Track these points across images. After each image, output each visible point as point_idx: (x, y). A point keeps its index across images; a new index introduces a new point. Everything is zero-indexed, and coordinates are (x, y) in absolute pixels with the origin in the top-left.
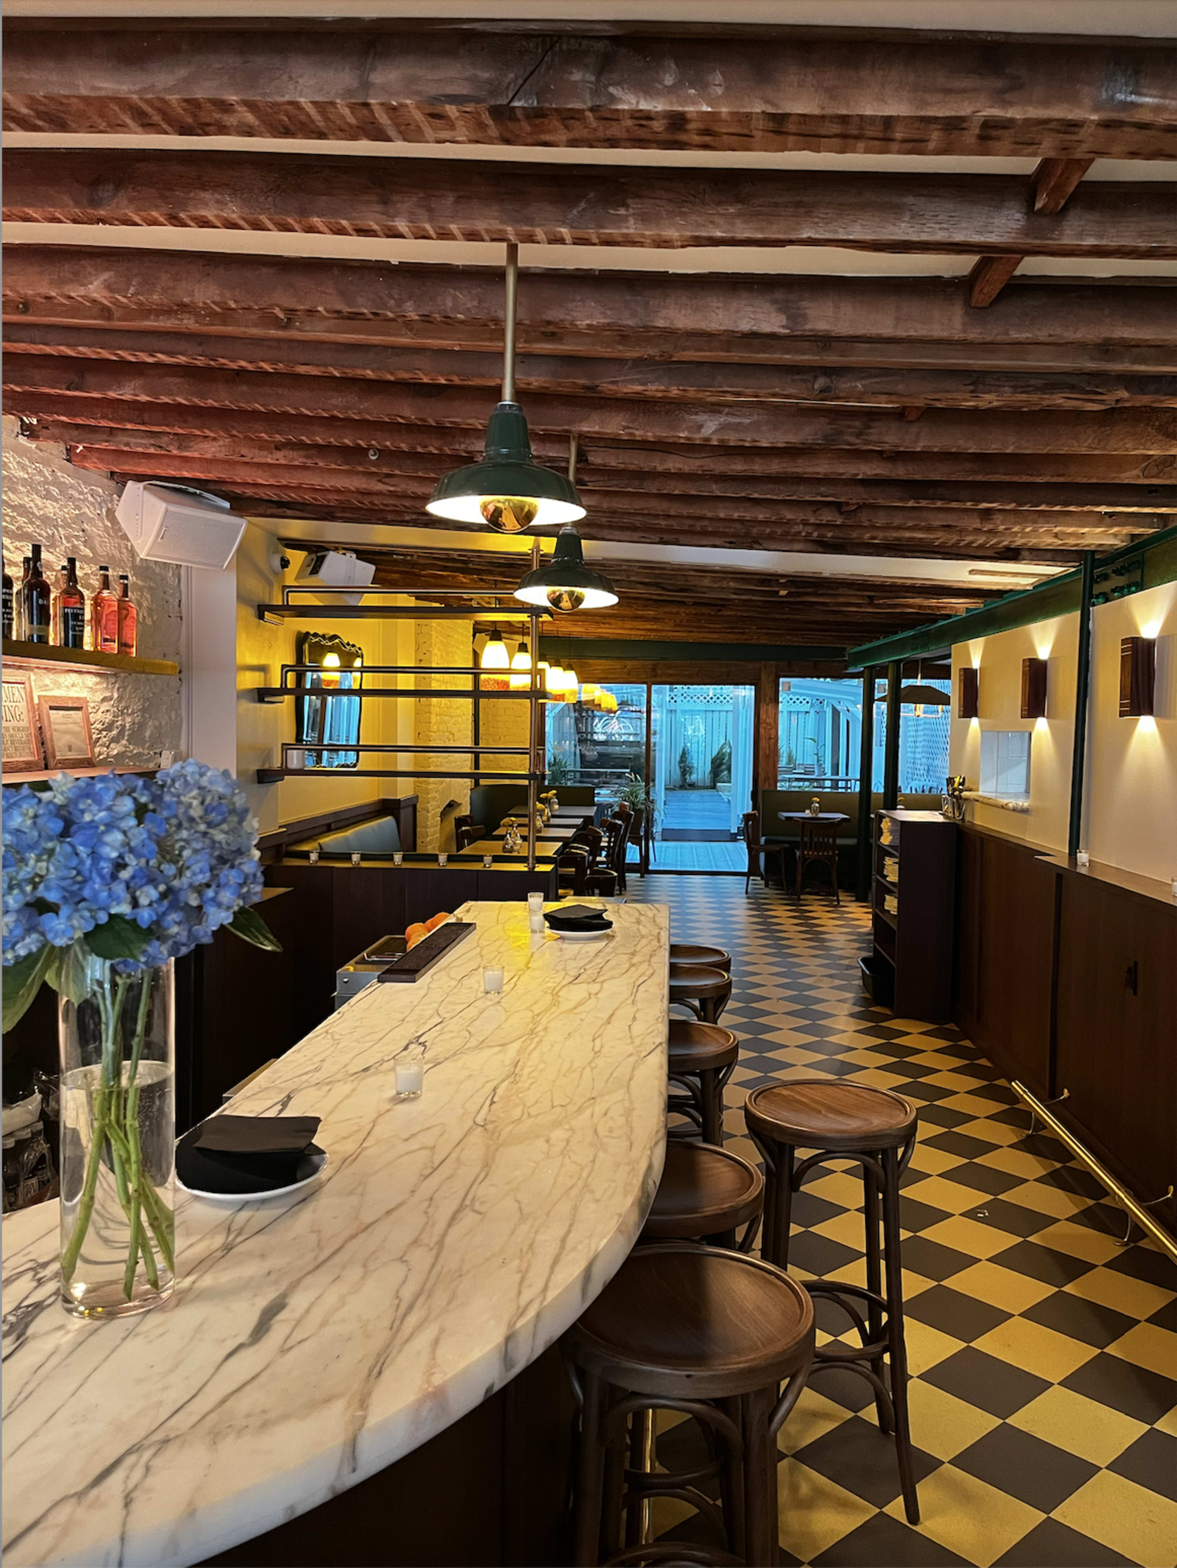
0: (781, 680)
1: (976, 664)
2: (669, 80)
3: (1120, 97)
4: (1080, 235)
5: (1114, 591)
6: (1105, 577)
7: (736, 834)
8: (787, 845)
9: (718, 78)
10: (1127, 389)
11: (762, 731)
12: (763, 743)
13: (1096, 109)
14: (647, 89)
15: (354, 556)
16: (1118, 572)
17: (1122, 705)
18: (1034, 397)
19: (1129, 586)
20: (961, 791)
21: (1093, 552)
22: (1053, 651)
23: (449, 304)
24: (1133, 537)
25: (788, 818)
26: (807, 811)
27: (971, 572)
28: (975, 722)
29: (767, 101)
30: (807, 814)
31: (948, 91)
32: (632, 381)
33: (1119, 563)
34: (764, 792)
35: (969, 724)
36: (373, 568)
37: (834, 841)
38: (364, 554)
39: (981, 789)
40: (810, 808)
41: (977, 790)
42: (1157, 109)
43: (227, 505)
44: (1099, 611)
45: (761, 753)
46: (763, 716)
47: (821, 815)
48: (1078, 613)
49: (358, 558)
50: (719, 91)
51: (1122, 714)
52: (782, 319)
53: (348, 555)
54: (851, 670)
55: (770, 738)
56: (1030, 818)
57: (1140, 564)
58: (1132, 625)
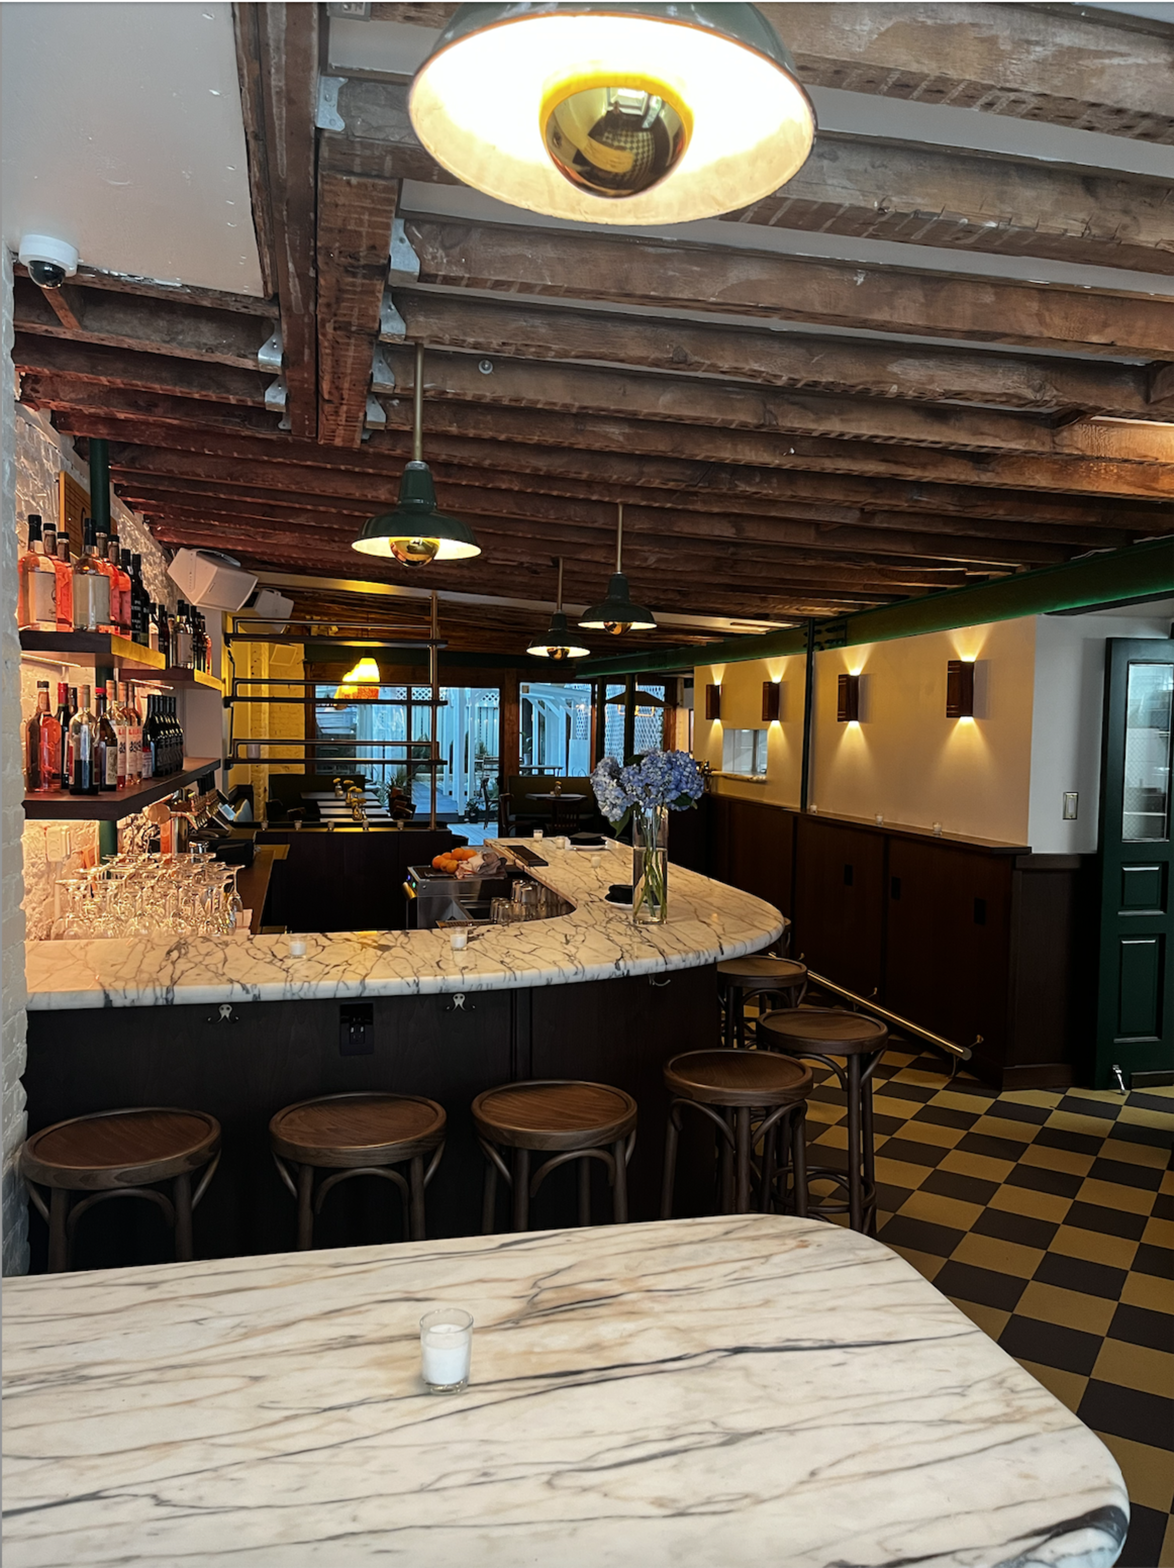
0: (522, 684)
1: (717, 682)
2: (757, 480)
3: (915, 497)
4: (881, 522)
5: (827, 642)
6: (819, 632)
7: (463, 817)
8: (535, 821)
9: (775, 480)
10: (875, 562)
11: (506, 727)
12: (507, 737)
13: (907, 501)
14: (749, 483)
15: (280, 594)
16: (828, 630)
17: (839, 715)
18: (832, 563)
19: (838, 641)
20: (709, 771)
21: (814, 618)
22: (784, 677)
23: (572, 513)
24: (841, 612)
25: (539, 798)
26: (552, 793)
27: (732, 624)
28: (717, 722)
29: (792, 491)
30: (552, 794)
31: (856, 492)
32: (636, 544)
33: (830, 625)
34: (510, 777)
35: (711, 724)
36: (291, 603)
37: (578, 817)
38: (286, 592)
39: (723, 768)
40: (553, 790)
41: (721, 770)
42: (928, 503)
43: (238, 564)
44: (818, 654)
45: (506, 745)
46: (507, 714)
47: (563, 796)
48: (805, 656)
49: (283, 595)
50: (775, 485)
51: (839, 720)
52: (734, 531)
53: (276, 592)
54: (578, 677)
55: (513, 733)
56: (767, 787)
57: (844, 627)
58: (844, 668)
